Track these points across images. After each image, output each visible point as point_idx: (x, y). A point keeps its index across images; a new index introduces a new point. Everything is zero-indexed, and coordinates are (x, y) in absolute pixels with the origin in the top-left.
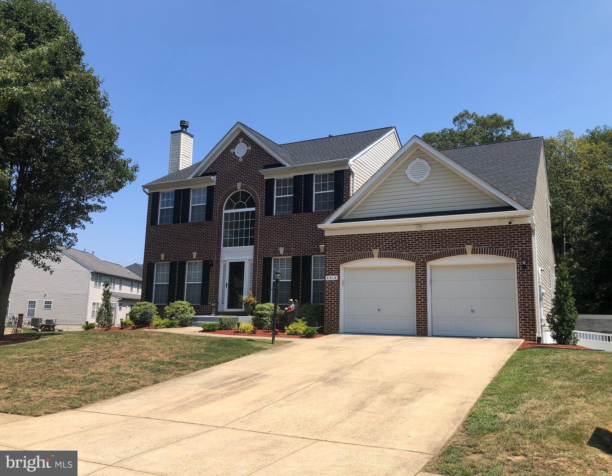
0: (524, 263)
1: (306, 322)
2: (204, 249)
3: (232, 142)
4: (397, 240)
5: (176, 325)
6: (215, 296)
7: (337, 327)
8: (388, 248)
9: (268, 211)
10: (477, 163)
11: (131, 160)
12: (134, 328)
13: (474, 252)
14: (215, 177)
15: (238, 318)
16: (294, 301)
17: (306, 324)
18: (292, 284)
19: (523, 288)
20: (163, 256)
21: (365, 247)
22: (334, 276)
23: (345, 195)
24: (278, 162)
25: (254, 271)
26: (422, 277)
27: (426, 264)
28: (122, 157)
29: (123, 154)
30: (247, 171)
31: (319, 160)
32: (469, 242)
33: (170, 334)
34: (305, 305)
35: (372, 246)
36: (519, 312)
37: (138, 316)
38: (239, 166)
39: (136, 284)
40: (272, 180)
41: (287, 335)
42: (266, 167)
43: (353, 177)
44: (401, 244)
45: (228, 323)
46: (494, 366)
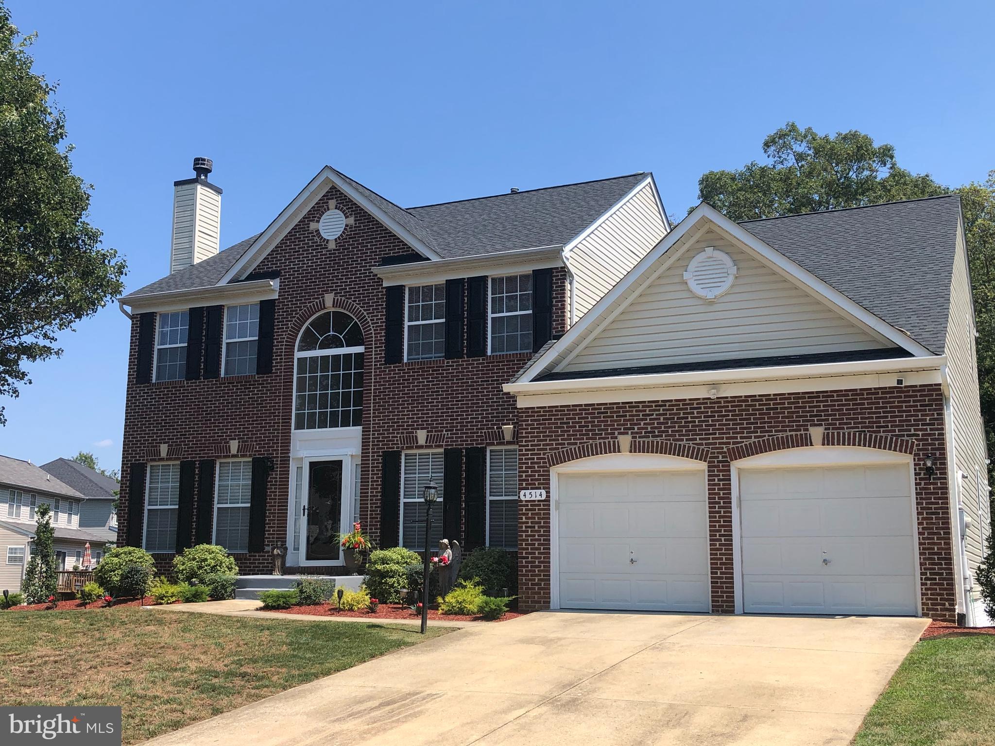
0: (929, 464)
1: (481, 588)
2: (255, 434)
3: (314, 207)
4: (668, 416)
5: (204, 596)
6: (280, 534)
7: (545, 598)
8: (649, 432)
9: (393, 354)
10: (825, 252)
11: (116, 252)
12: (109, 604)
13: (827, 441)
14: (278, 280)
15: (334, 580)
16: (451, 543)
17: (482, 592)
18: (445, 506)
19: (927, 513)
20: (164, 449)
21: (602, 430)
22: (538, 492)
23: (555, 321)
24: (413, 250)
25: (364, 480)
26: (721, 492)
27: (729, 466)
28: (98, 246)
29: (100, 241)
30: (345, 269)
31: (498, 247)
32: (818, 420)
33: (201, 615)
34: (476, 552)
35: (616, 429)
36: (921, 564)
37: (116, 579)
38: (328, 258)
39: (66, 505)
40: (401, 288)
41: (443, 614)
42: (387, 261)
43: (570, 284)
44: (677, 425)
45: (314, 591)
46: (878, 672)
